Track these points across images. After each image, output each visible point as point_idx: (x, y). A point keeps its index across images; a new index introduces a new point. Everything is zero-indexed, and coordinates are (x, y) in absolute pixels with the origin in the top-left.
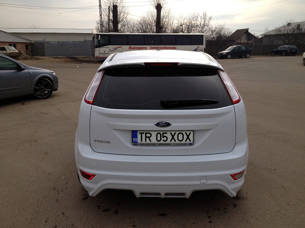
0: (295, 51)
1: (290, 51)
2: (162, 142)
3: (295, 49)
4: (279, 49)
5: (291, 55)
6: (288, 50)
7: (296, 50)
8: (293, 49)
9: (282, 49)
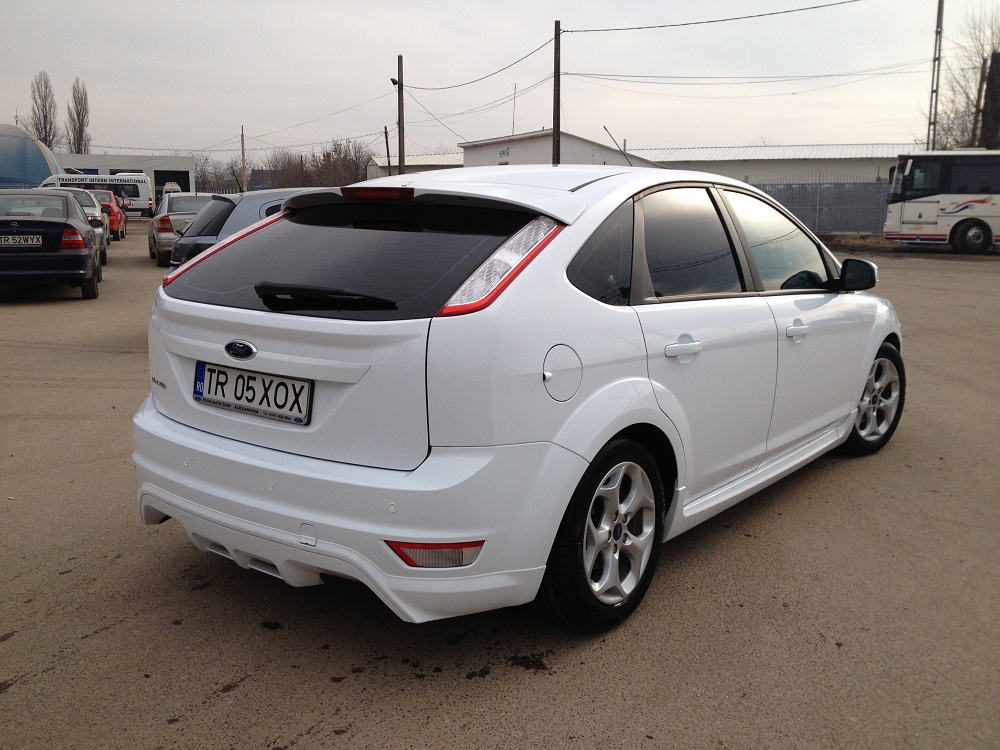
2: (243, 402)
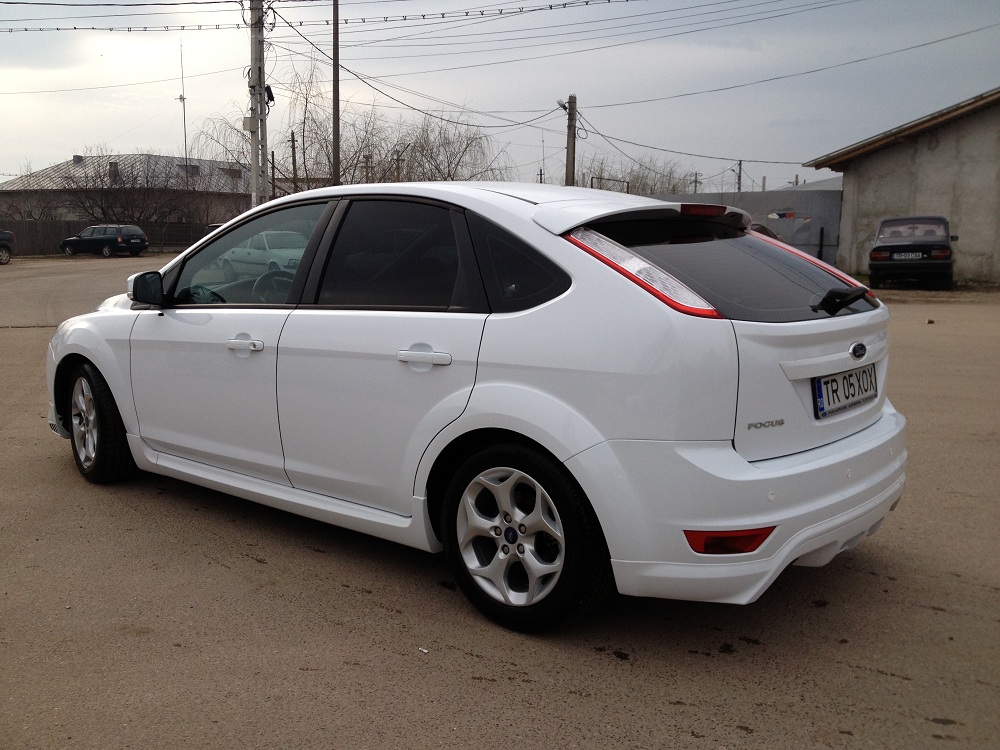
0: (139, 241)
1: (124, 241)
2: (851, 399)
3: (138, 237)
4: (86, 234)
5: (128, 253)
6: (120, 240)
7: (143, 241)
8: (132, 236)
9: (95, 236)
